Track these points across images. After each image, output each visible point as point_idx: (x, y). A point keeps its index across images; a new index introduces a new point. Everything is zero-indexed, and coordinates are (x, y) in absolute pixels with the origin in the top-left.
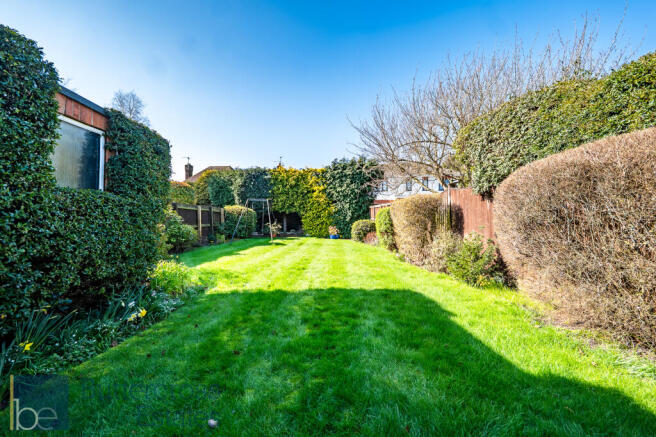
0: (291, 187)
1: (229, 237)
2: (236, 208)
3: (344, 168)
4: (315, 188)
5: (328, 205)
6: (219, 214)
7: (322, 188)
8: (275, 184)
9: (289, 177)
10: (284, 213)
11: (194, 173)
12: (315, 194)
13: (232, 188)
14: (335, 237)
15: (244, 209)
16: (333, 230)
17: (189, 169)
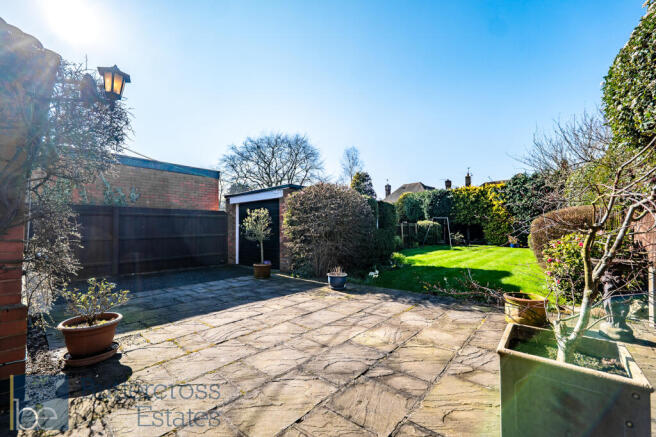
0: (472, 202)
1: (421, 244)
2: (426, 223)
3: (525, 182)
4: (495, 203)
5: (508, 217)
6: (414, 228)
7: (501, 202)
8: (457, 202)
9: (469, 195)
10: (466, 225)
11: (392, 191)
12: (494, 208)
13: (423, 207)
14: (515, 246)
15: (431, 223)
16: (513, 240)
17: (388, 188)
